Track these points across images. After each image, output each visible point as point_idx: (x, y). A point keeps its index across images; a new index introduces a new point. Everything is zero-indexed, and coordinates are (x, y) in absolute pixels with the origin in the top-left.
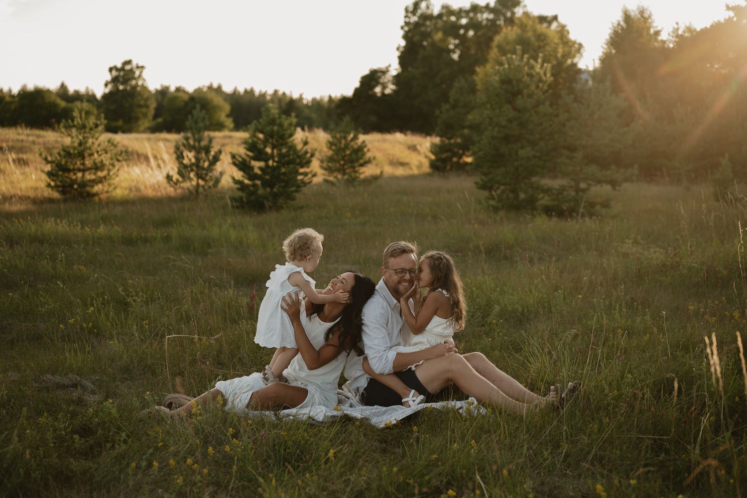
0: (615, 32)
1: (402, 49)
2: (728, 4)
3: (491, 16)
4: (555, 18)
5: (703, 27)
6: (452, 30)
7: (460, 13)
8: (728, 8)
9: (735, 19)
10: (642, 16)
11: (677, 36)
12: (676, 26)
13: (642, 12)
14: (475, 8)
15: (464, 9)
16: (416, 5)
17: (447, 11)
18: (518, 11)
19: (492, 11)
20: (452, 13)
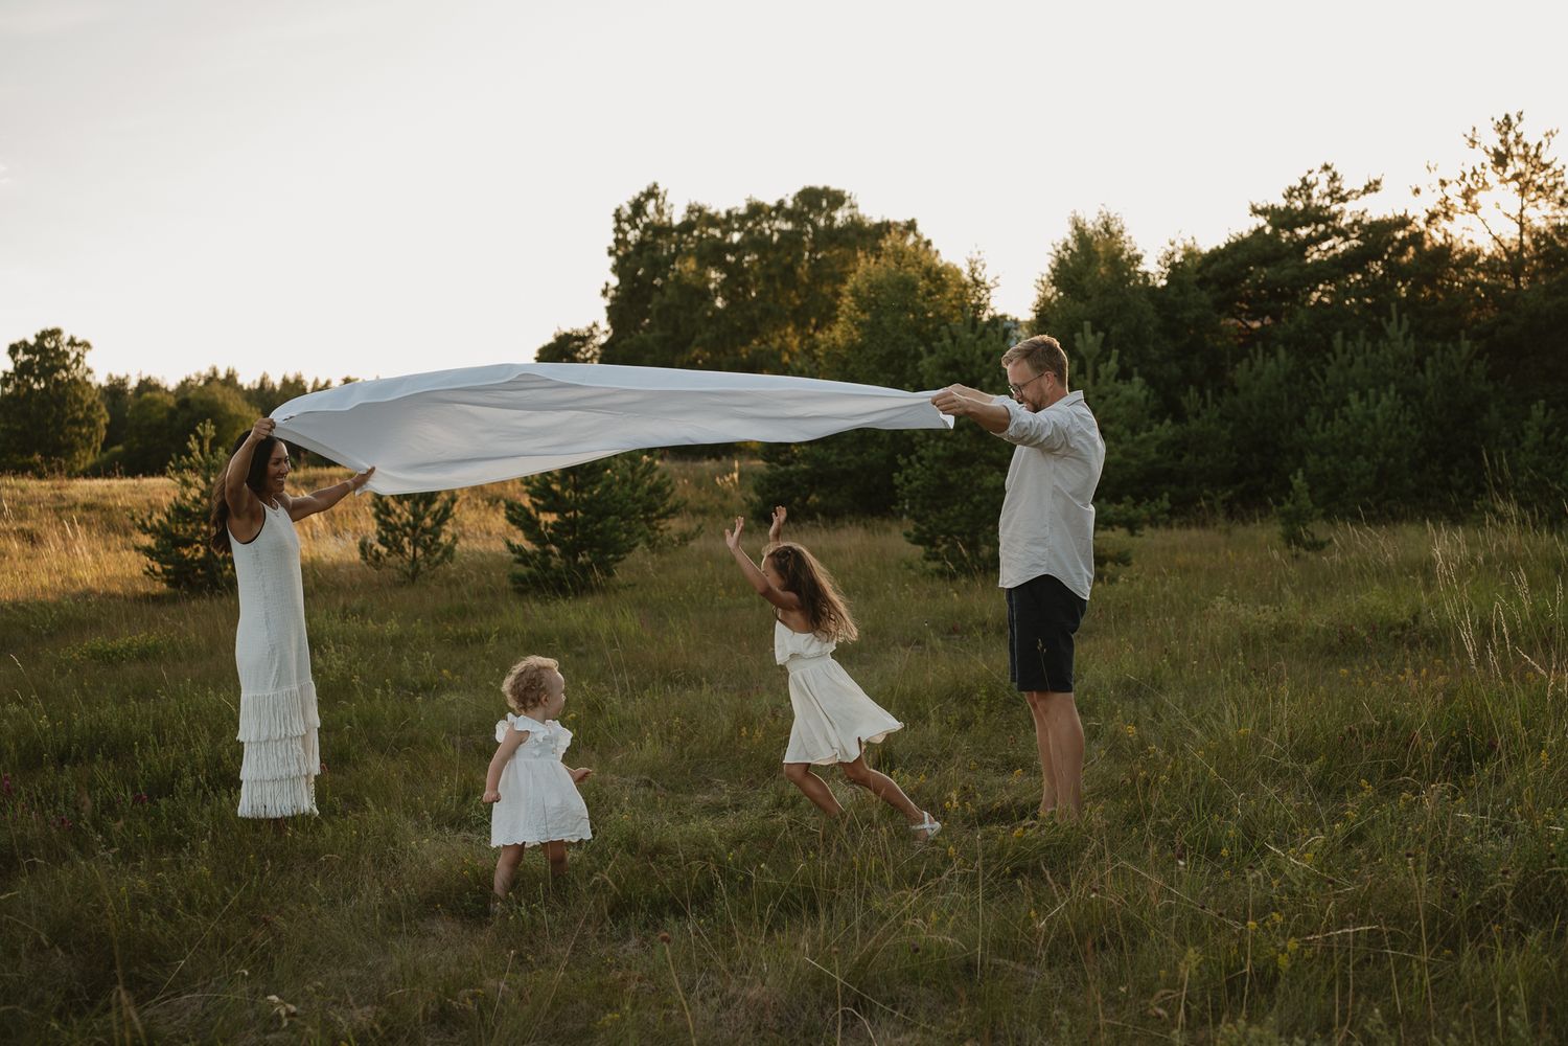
0: (1061, 262)
1: (611, 293)
2: (1254, 204)
3: (788, 226)
4: (911, 226)
5: (1213, 246)
6: (713, 253)
7: (727, 222)
8: (1255, 211)
9: (1268, 230)
10: (1107, 230)
11: (1173, 266)
12: (1171, 249)
13: (1107, 227)
14: (756, 210)
16: (638, 207)
17: (700, 217)
18: (841, 216)
19: (789, 215)
20: (712, 221)
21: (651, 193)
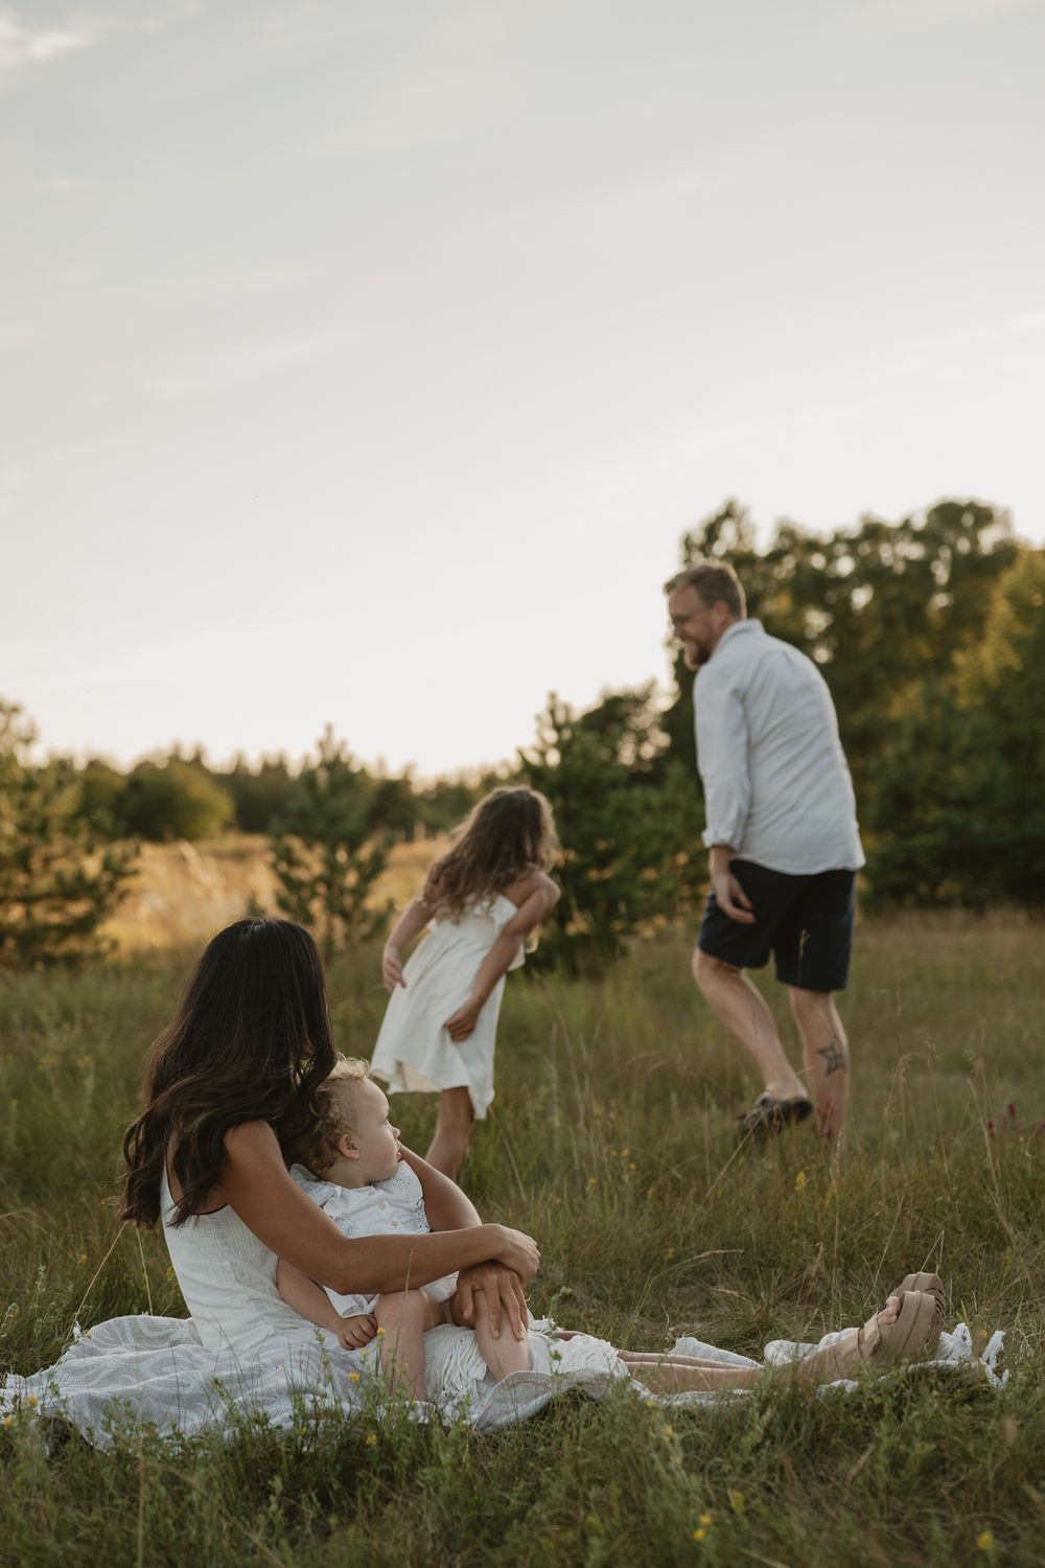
3: (918, 551)
7: (834, 546)
14: (874, 532)
15: (846, 536)
16: (712, 532)
17: (792, 542)
18: (989, 539)
19: (918, 537)
20: (812, 546)
21: (728, 514)
